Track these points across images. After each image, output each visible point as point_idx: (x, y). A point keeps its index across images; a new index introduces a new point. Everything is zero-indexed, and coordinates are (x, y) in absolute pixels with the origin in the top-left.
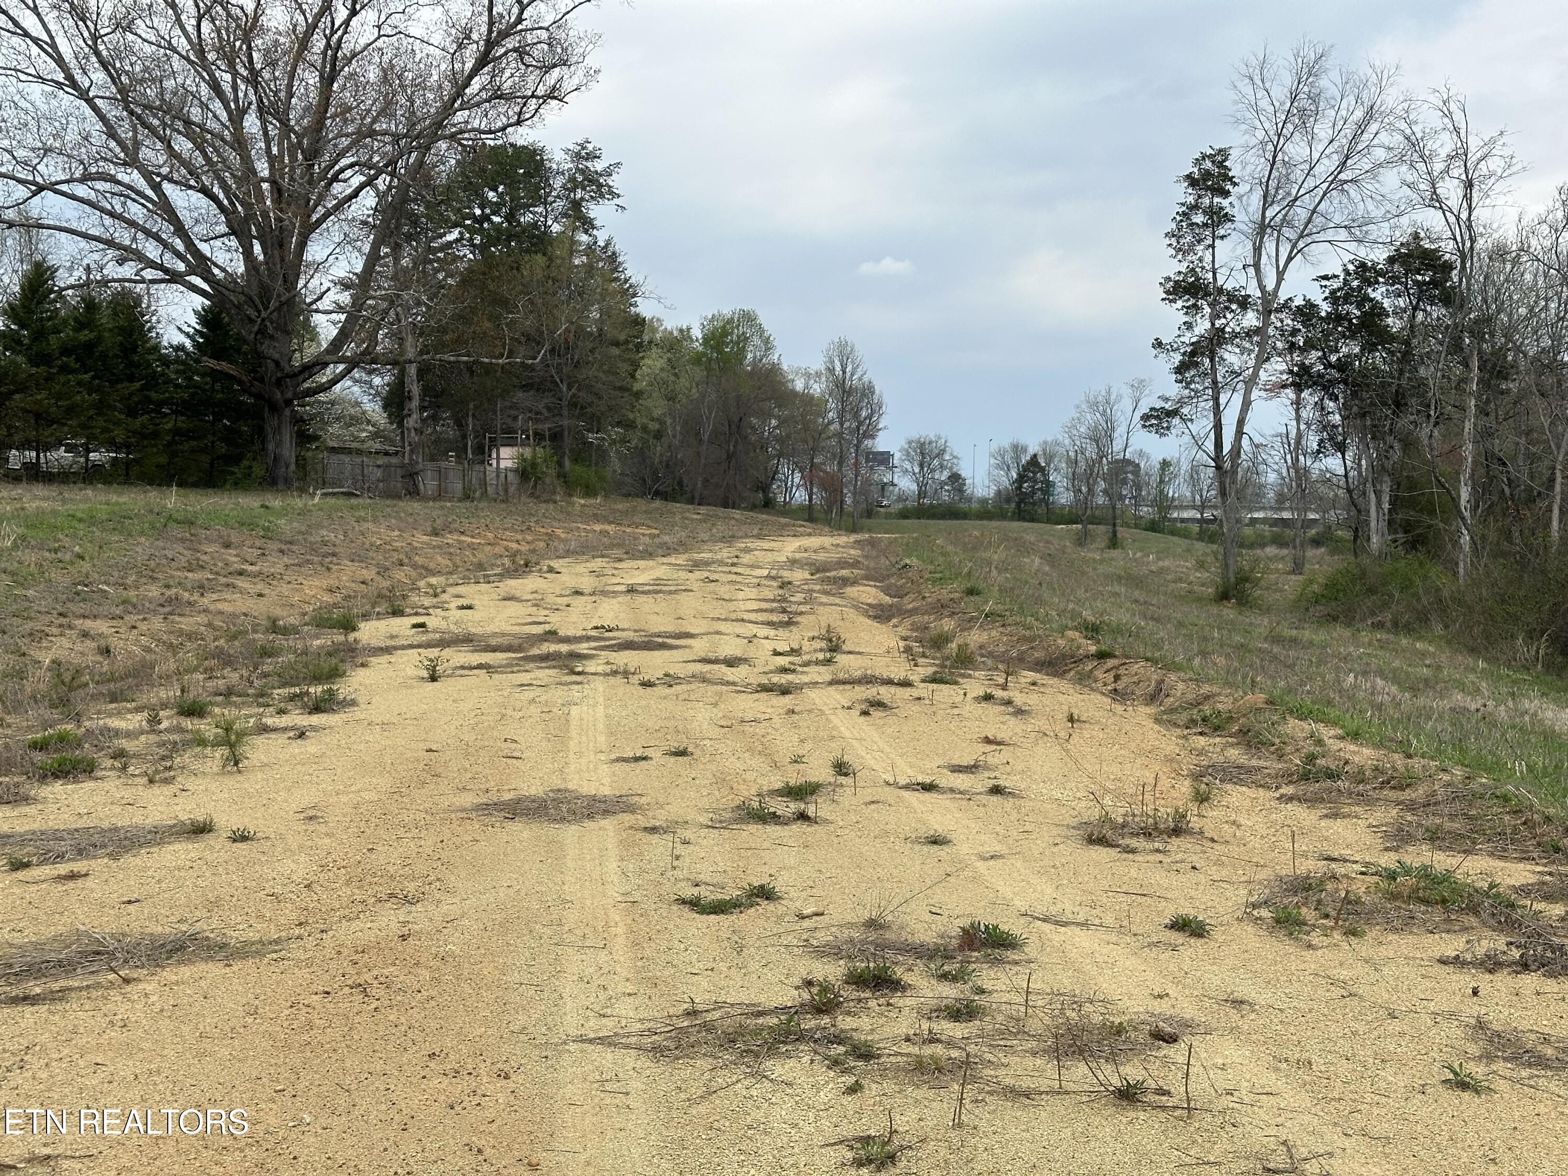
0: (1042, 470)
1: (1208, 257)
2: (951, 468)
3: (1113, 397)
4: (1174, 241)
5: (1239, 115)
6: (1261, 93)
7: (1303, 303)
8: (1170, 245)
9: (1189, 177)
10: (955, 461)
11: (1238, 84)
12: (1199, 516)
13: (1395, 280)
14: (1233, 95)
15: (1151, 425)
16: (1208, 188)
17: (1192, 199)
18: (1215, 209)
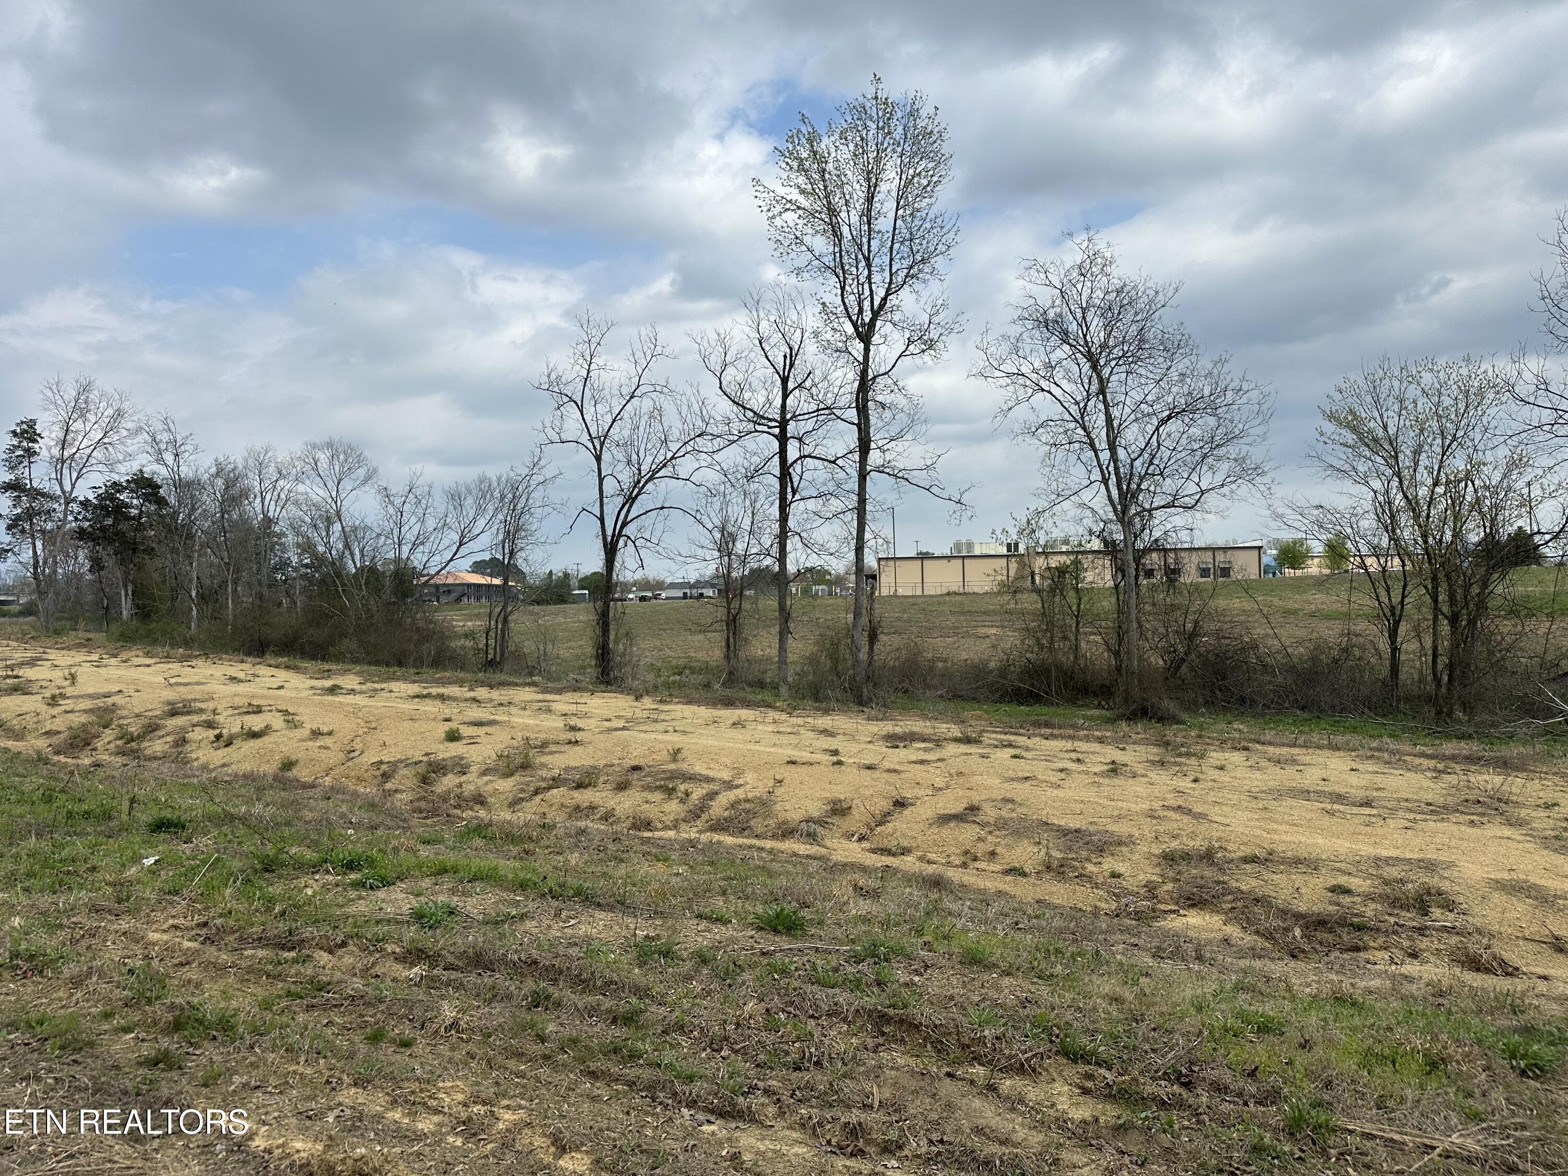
1: (27, 473)
4: (7, 464)
5: (46, 407)
6: (57, 397)
7: (84, 499)
9: (14, 433)
11: (44, 391)
13: (132, 491)
14: (41, 396)
16: (25, 438)
17: (16, 443)
18: (29, 448)
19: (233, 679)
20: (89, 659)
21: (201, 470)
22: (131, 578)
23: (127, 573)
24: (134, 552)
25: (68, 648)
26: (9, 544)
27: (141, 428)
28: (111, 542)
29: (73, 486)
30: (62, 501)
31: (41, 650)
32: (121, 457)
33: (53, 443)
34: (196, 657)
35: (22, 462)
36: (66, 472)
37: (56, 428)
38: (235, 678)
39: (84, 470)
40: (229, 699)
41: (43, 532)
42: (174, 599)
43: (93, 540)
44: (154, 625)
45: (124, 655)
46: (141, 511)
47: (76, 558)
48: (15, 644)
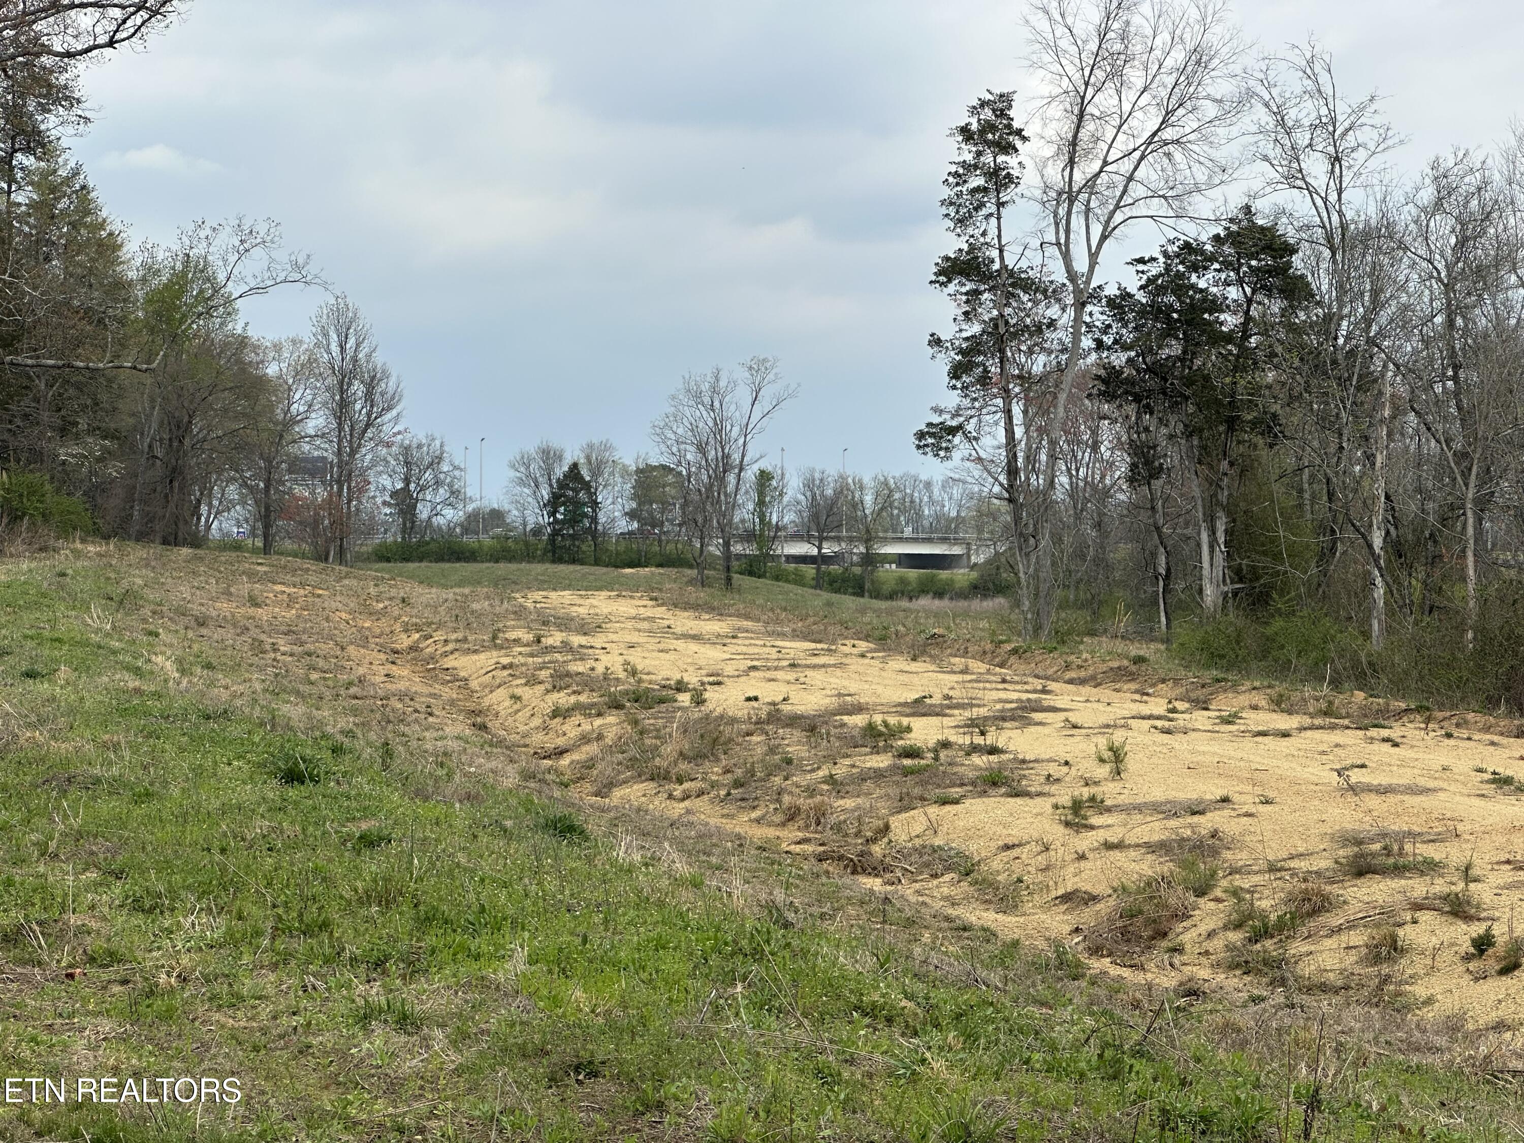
0: (587, 486)
1: (993, 232)
2: (450, 485)
3: (723, 383)
4: (952, 211)
5: (1034, 58)
6: (1060, 30)
7: (1118, 293)
8: (947, 215)
9: (965, 131)
10: (457, 473)
11: (1031, 18)
12: (815, 551)
13: (1227, 265)
14: (1025, 32)
15: (927, 446)
16: (990, 144)
17: (969, 158)
18: (998, 169)
19: (1502, 782)
20: (1145, 710)
21: (1398, 197)
22: (1223, 497)
23: (1214, 484)
24: (1231, 429)
25: (1094, 681)
26: (956, 415)
27: (1251, 94)
28: (1176, 401)
29: (1093, 257)
30: (1070, 300)
31: (1038, 684)
32: (1201, 175)
33: (1049, 151)
34: (1400, 714)
35: (982, 205)
36: (1077, 222)
37: (1056, 111)
38: (1508, 781)
39: (1118, 217)
40: (1501, 840)
41: (1024, 378)
42: (1326, 554)
43: (1137, 399)
44: (1278, 624)
45: (1225, 703)
46: (1248, 318)
47: (1095, 447)
48: (979, 667)
